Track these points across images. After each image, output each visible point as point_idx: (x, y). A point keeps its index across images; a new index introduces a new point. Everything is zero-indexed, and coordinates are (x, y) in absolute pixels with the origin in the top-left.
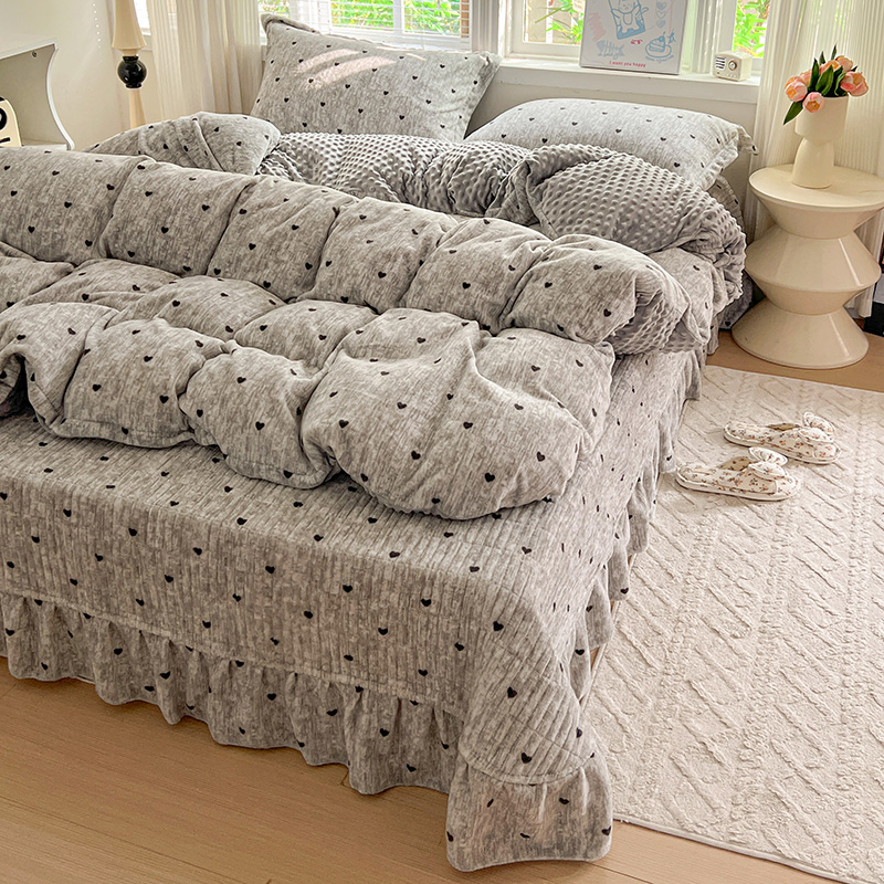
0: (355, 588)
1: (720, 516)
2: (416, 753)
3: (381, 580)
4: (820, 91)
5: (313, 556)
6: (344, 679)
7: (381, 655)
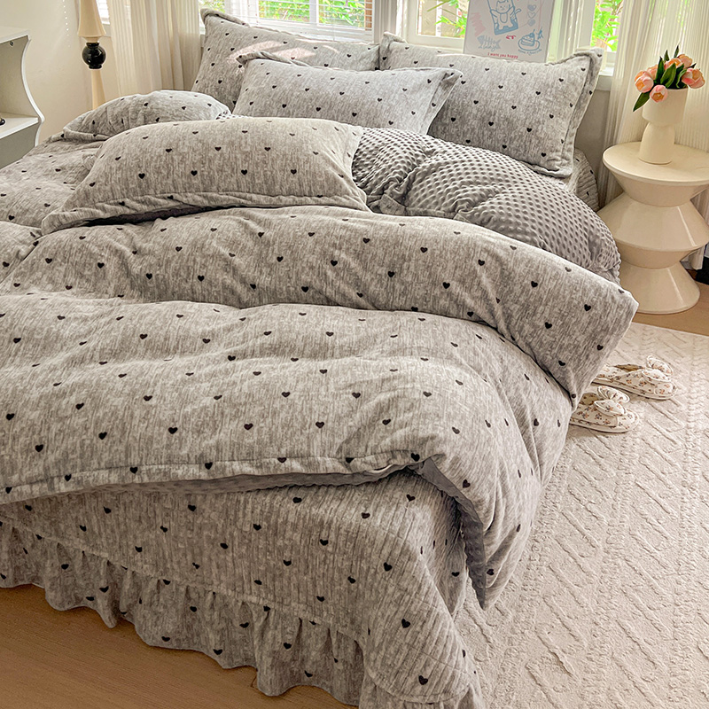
0: (263, 527)
1: (574, 446)
2: (313, 663)
3: (286, 522)
4: (664, 84)
6: (254, 599)
7: (285, 582)
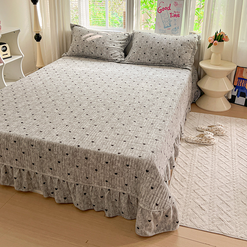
0: (109, 162)
1: (198, 149)
3: (116, 160)
4: (217, 40)
5: (98, 154)
6: (105, 187)
7: (115, 180)
